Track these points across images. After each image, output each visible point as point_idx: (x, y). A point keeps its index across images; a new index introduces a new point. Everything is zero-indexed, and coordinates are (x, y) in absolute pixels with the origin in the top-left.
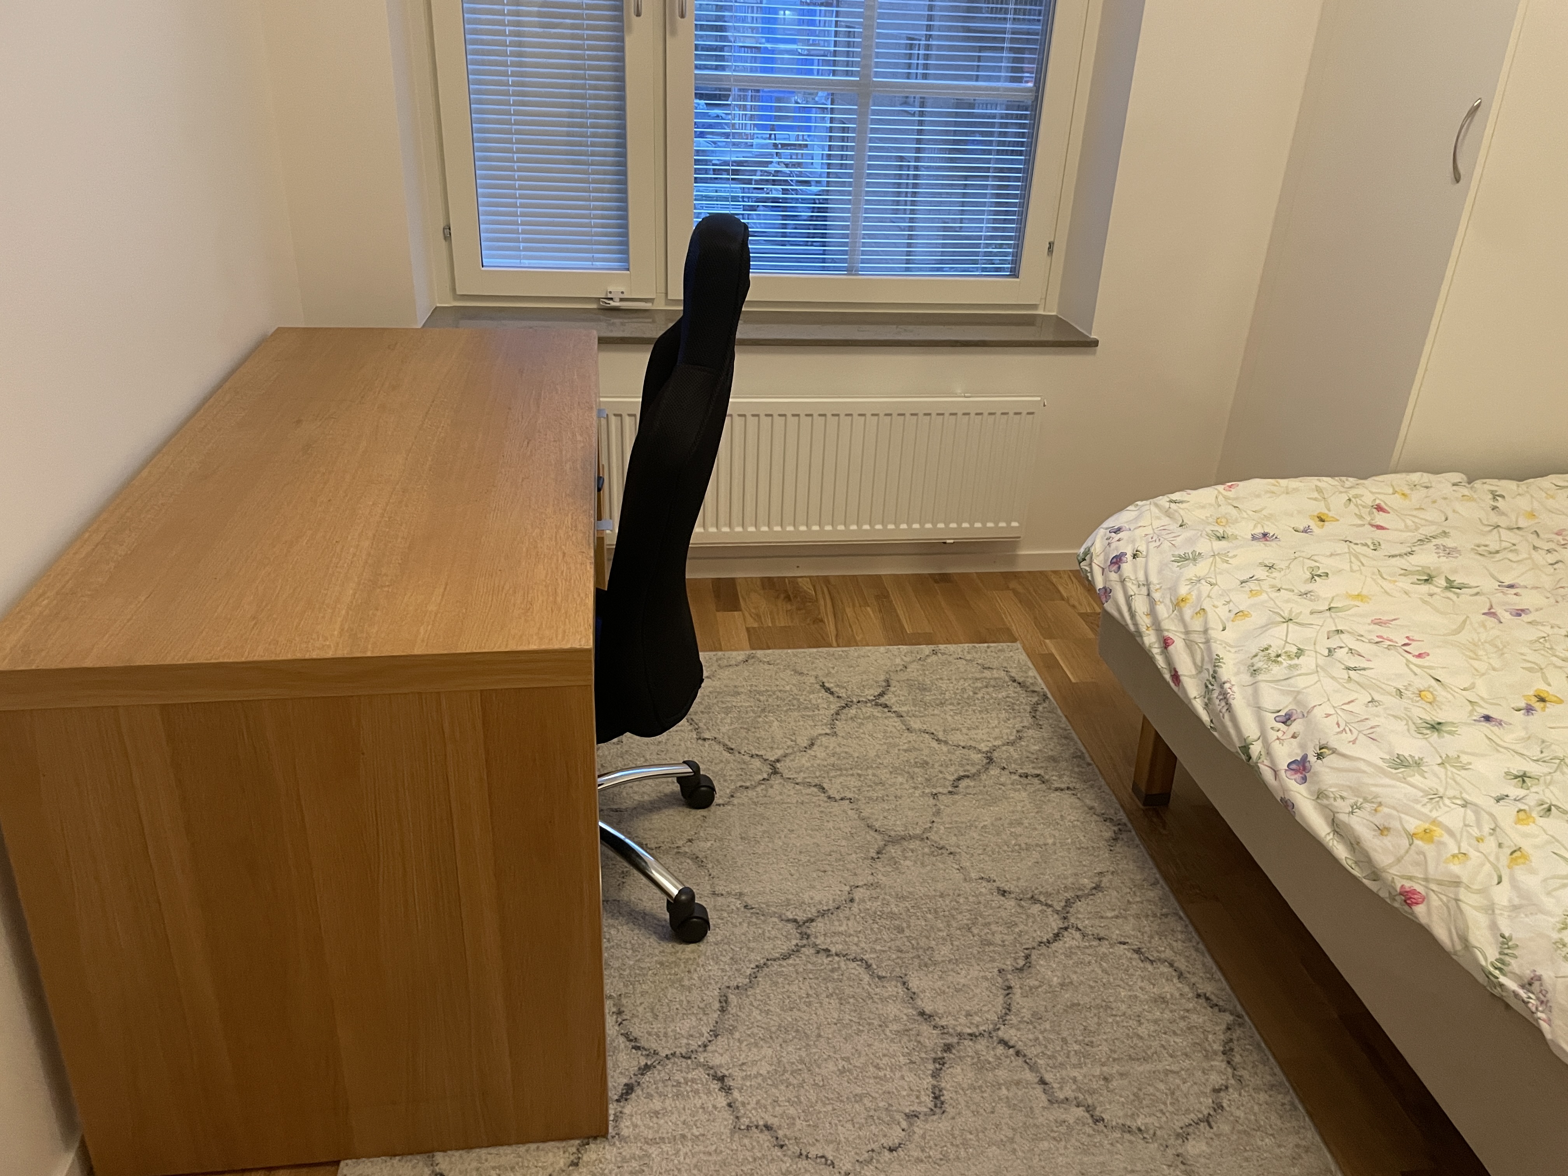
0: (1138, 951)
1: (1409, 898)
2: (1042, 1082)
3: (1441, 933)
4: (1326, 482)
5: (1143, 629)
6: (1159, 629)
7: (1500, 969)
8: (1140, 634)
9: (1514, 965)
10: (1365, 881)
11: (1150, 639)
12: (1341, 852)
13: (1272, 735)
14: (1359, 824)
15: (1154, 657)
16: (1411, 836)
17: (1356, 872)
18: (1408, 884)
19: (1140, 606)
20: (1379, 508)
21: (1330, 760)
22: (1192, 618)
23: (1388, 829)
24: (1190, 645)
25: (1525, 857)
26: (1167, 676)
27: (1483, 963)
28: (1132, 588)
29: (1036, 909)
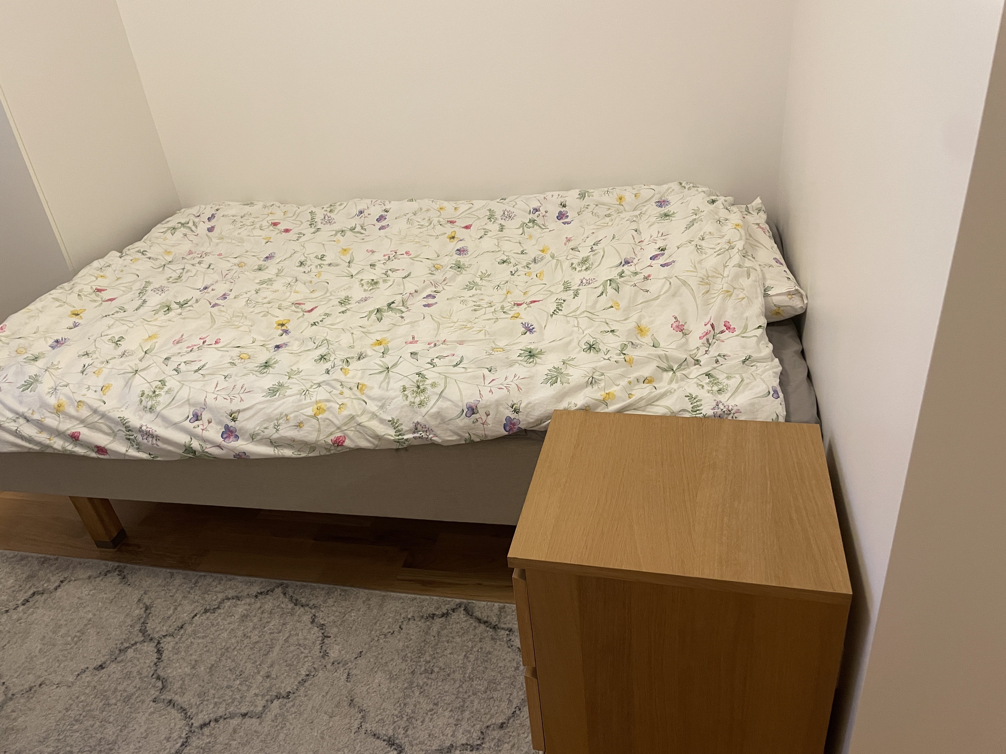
1: (338, 443)
3: (364, 444)
5: (48, 442)
6: (59, 434)
7: (400, 435)
8: (48, 446)
9: (404, 428)
10: (310, 455)
11: (58, 444)
12: (288, 453)
13: (199, 431)
14: (286, 432)
15: (74, 452)
16: (315, 416)
17: (303, 455)
18: (333, 437)
19: (29, 431)
20: (99, 290)
21: (240, 417)
22: (77, 411)
23: (302, 423)
24: (92, 426)
25: (363, 385)
26: (94, 455)
27: (393, 438)
28: (13, 426)
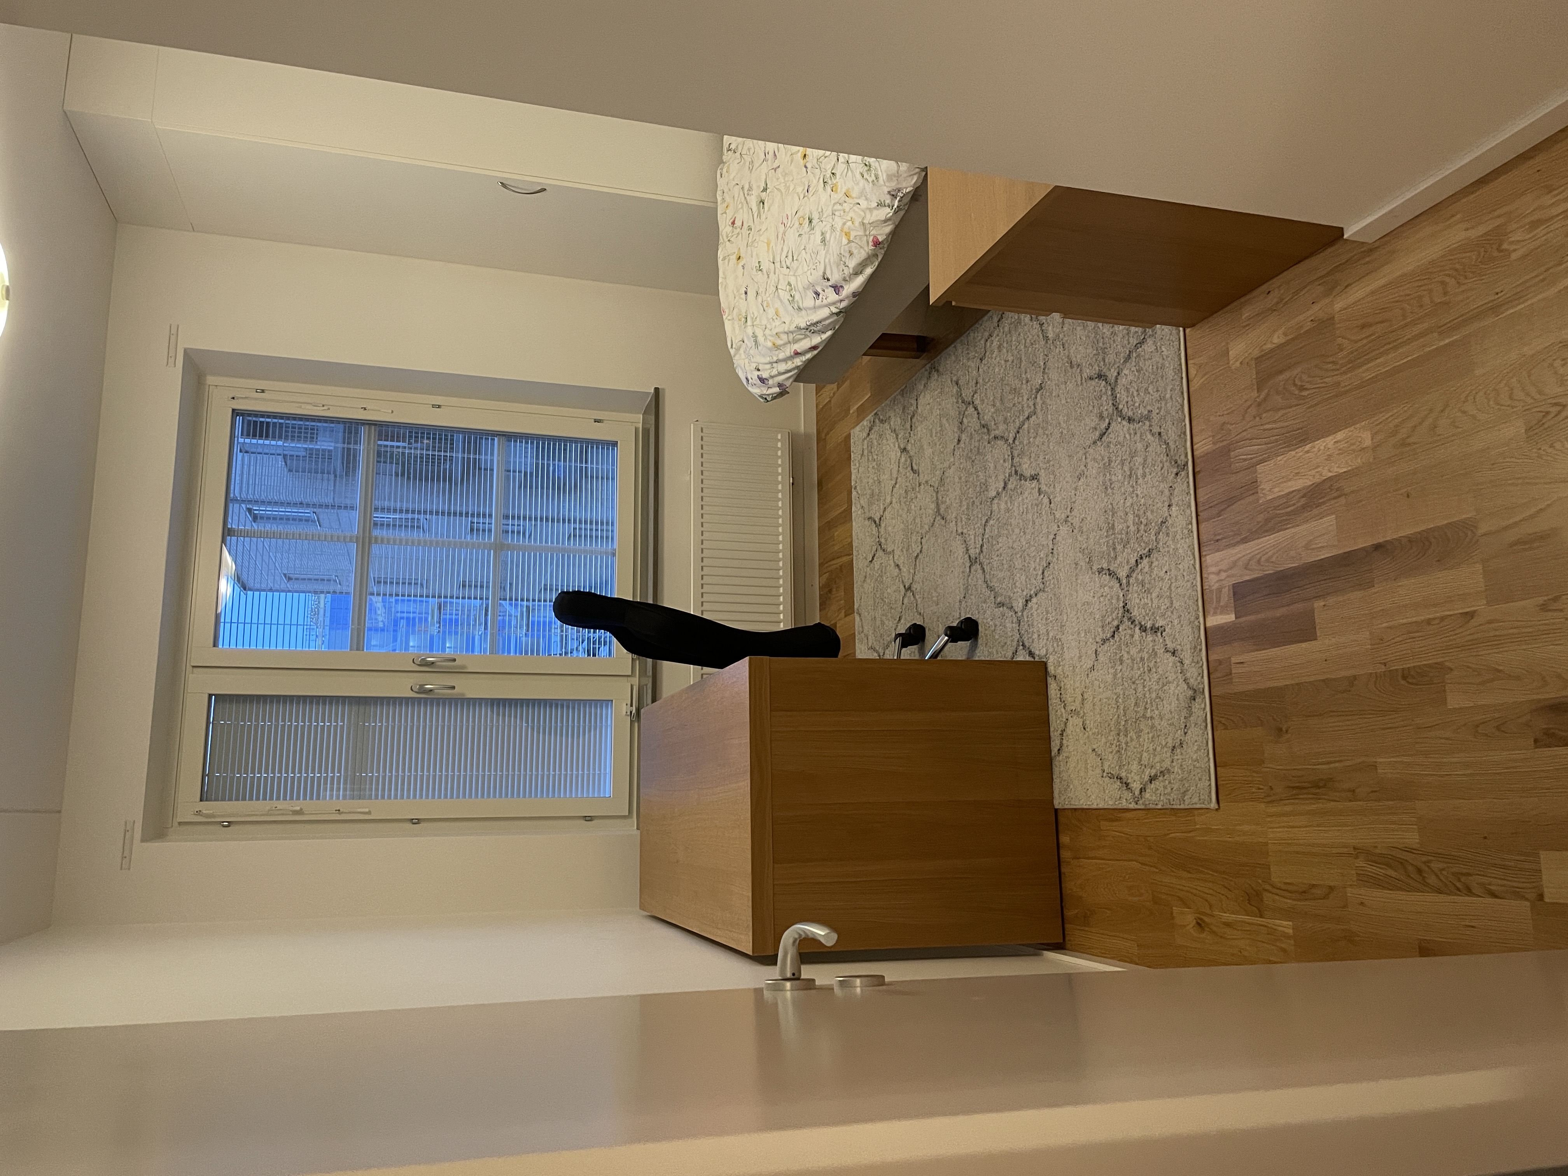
0: (981, 360)
1: (877, 243)
2: (1028, 418)
3: (888, 229)
4: (721, 254)
5: (794, 366)
6: (791, 358)
7: (893, 207)
8: (797, 367)
9: (888, 201)
10: (879, 260)
11: (798, 362)
12: (869, 271)
13: (825, 302)
14: (852, 263)
15: (808, 359)
16: (850, 241)
17: (877, 264)
18: (871, 244)
19: (782, 367)
20: (733, 223)
21: (828, 275)
22: (781, 340)
23: (850, 251)
24: (796, 341)
25: (848, 190)
26: (816, 352)
27: (891, 214)
28: (775, 372)
29: (965, 420)
